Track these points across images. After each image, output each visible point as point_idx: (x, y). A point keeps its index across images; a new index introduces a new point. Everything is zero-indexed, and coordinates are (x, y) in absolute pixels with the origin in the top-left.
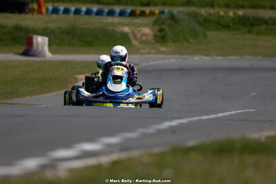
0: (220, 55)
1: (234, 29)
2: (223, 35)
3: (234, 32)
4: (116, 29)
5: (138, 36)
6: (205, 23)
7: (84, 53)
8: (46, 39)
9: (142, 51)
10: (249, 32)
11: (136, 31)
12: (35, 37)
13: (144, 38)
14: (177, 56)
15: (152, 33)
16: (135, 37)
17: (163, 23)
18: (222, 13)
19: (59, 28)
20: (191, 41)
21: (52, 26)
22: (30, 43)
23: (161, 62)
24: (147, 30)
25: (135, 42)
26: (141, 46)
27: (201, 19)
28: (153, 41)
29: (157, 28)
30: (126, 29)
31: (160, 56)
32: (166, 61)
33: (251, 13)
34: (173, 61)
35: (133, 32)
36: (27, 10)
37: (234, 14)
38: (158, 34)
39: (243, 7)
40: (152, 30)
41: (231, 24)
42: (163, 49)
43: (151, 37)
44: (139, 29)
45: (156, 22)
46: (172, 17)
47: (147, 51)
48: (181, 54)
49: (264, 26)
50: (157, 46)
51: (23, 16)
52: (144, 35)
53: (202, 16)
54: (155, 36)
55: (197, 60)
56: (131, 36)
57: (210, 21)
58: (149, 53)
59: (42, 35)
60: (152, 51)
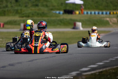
4: (104, 19)
5: (112, 21)
8: (81, 23)
13: (114, 22)
15: (117, 20)
21: (82, 19)
22: (75, 24)
24: (115, 19)
25: (111, 23)
26: (113, 25)
30: (108, 19)
36: (74, 13)
43: (116, 22)
44: (112, 19)
56: (109, 21)
58: (116, 27)
59: (79, 21)
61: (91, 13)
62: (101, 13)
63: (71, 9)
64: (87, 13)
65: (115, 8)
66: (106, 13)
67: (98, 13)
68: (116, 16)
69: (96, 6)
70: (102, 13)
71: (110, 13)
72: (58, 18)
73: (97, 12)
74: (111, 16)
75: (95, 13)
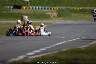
0: (75, 20)
1: (79, 13)
2: (76, 14)
3: (80, 14)
4: (46, 13)
5: (53, 15)
6: (71, 11)
7: (38, 20)
8: (27, 17)
9: (54, 19)
10: (83, 14)
11: (52, 14)
12: (24, 16)
13: (54, 16)
14: (63, 21)
15: (56, 14)
16: (52, 15)
17: (59, 12)
18: (76, 8)
19: (31, 13)
20: (67, 16)
21: (28, 13)
22: (22, 17)
23: (59, 22)
24: (55, 14)
25: (52, 17)
26: (53, 18)
27: (70, 10)
28: (57, 17)
29: (58, 13)
30: (49, 13)
31: (59, 21)
32: (60, 22)
33: (84, 8)
34: (62, 22)
35: (51, 14)
36: (21, 8)
37: (79, 8)
38: (58, 14)
39: (82, 6)
40: (56, 13)
41: (78, 12)
42: (59, 19)
43: (56, 15)
44: (53, 13)
45: (57, 11)
46: (62, 10)
47: (55, 19)
48: (64, 20)
49: (88, 12)
50: (58, 18)
51: (21, 10)
52: (54, 15)
53: (70, 9)
54: (57, 15)
55: (69, 22)
56: (51, 15)
57: (73, 11)
58: (56, 20)
59: (26, 15)
60: (57, 19)
61: (35, 8)
62: (43, 8)
63: (19, 5)
64: (32, 8)
65: (55, 4)
66: (48, 9)
67: (42, 9)
68: (56, 11)
69: (40, 3)
70: (45, 9)
71: (51, 9)
72: (9, 12)
73: (40, 8)
74: (52, 11)
75: (39, 8)
